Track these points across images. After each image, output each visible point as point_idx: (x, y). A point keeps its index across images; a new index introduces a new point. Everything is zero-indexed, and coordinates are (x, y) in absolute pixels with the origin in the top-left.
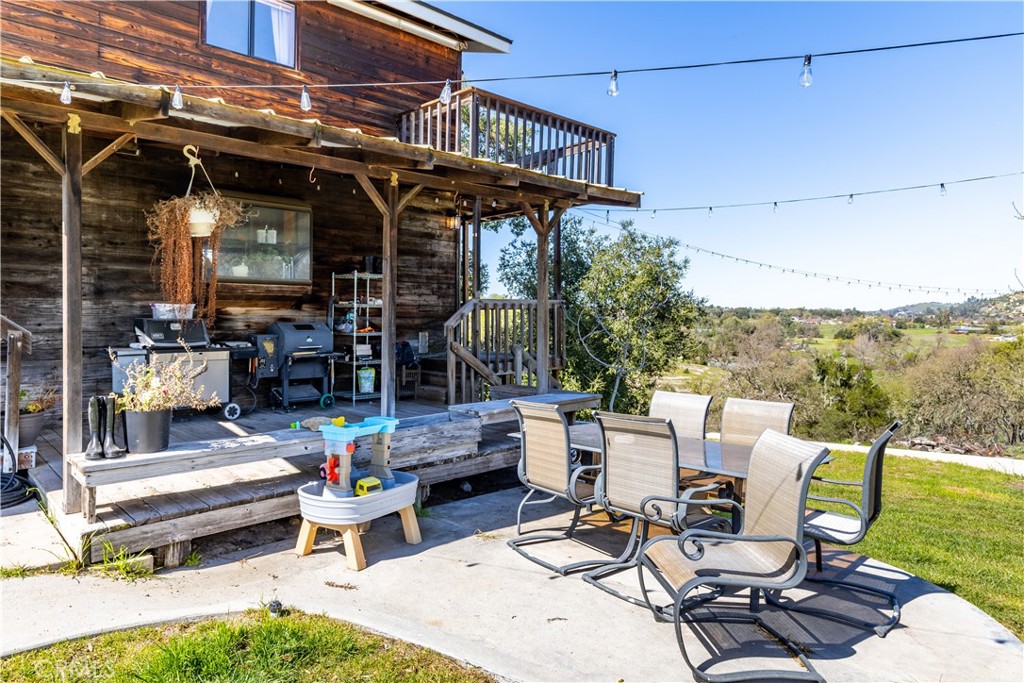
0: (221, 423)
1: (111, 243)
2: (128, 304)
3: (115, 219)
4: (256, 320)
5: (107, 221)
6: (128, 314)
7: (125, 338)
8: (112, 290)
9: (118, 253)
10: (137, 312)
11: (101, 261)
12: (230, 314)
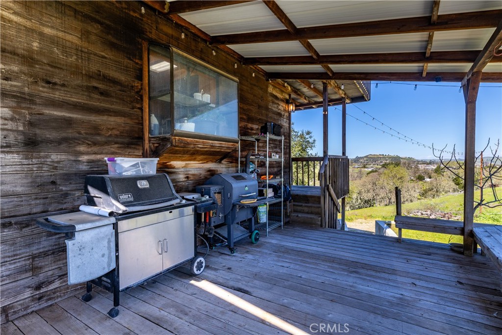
0: (193, 282)
1: (48, 82)
2: (73, 158)
3: (52, 52)
4: (193, 172)
5: (40, 52)
6: (74, 170)
7: (69, 199)
8: (50, 142)
9: (58, 95)
10: (84, 167)
11: (32, 102)
12: (174, 168)
